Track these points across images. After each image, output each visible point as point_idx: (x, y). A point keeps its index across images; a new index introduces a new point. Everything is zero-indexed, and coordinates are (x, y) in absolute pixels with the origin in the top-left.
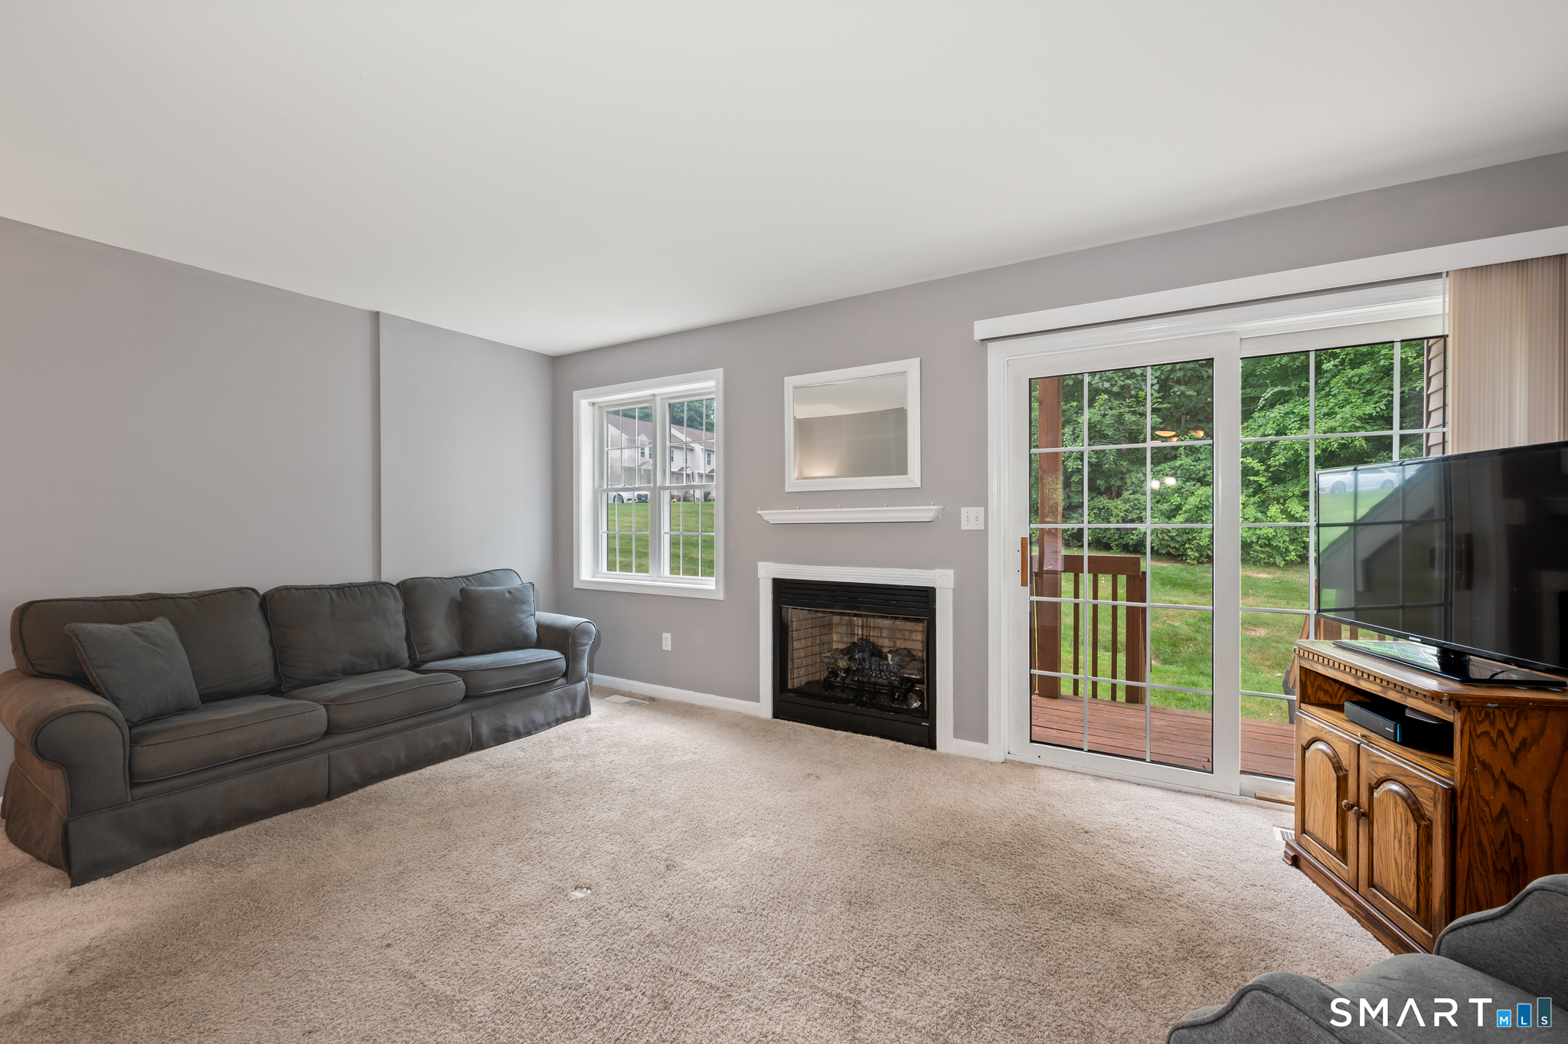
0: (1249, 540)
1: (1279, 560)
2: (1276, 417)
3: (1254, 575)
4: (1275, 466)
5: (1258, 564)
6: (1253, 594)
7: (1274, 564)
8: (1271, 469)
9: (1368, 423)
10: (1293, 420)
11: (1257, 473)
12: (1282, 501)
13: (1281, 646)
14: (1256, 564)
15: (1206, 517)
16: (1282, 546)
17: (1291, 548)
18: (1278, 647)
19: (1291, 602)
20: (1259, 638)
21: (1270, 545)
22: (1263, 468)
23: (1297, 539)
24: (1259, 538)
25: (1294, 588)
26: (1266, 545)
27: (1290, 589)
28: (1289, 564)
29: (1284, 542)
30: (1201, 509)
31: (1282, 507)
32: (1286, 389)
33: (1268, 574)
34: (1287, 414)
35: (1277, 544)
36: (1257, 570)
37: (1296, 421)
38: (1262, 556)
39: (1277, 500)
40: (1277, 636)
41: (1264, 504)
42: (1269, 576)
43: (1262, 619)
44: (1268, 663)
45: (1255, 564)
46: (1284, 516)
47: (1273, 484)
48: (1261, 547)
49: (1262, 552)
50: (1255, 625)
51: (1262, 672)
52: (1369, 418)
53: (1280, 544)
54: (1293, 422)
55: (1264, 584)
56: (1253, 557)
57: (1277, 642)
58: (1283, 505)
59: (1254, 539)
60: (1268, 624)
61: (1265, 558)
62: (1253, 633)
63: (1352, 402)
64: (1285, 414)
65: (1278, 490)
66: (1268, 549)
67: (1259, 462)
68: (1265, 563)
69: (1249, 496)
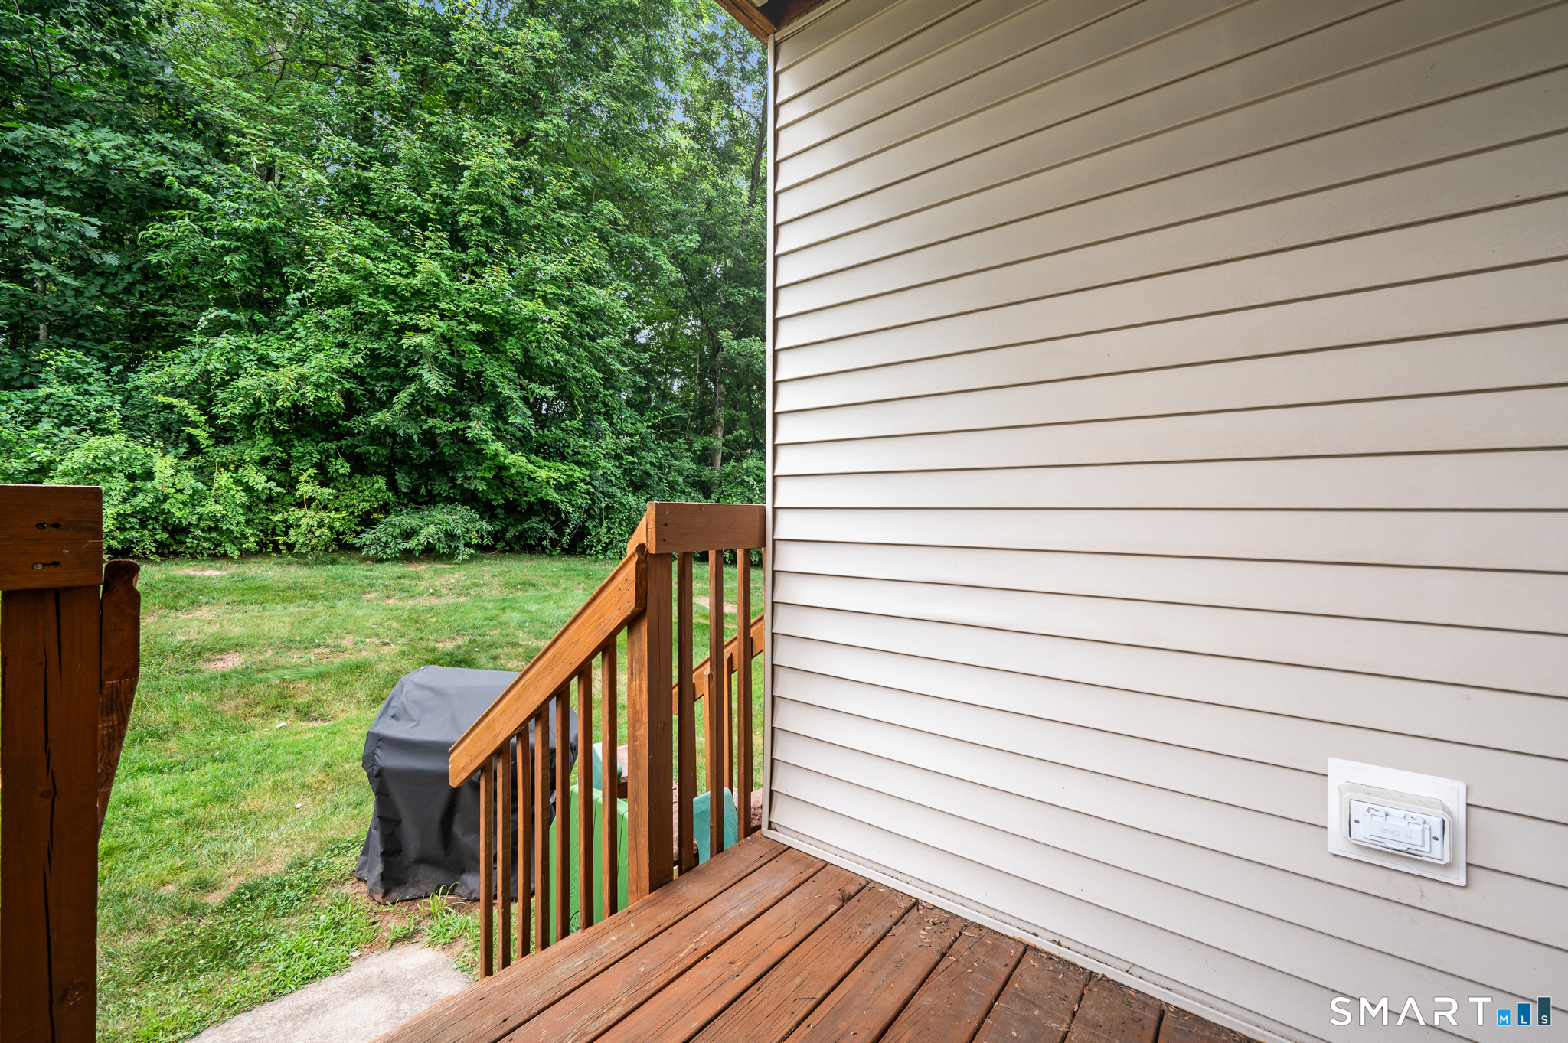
0: (184, 523)
1: (231, 550)
2: (224, 348)
3: (199, 573)
4: (224, 418)
5: (199, 557)
6: (207, 603)
7: (225, 556)
8: (220, 422)
9: (344, 378)
10: (248, 358)
11: (194, 425)
12: (232, 467)
13: (270, 675)
14: (196, 558)
15: (107, 485)
16: (235, 529)
17: (248, 531)
18: (268, 679)
19: (268, 605)
20: (235, 671)
21: (216, 529)
22: (203, 418)
23: (253, 520)
24: (200, 519)
25: (265, 586)
26: (210, 529)
27: (260, 587)
28: (246, 554)
29: (238, 523)
30: (95, 471)
31: (234, 475)
32: (234, 317)
33: (218, 569)
34: (239, 348)
35: (228, 526)
36: (201, 566)
37: (253, 361)
38: (206, 545)
39: (225, 466)
40: (261, 662)
41: (203, 472)
42: (224, 573)
43: (230, 639)
44: (259, 710)
45: (193, 557)
46: (240, 488)
47: (218, 443)
48: (203, 530)
49: (206, 540)
50: (221, 651)
51: (254, 729)
52: (346, 373)
53: (232, 528)
54: (248, 361)
55: (221, 585)
56: (192, 547)
57: (263, 670)
58: (236, 471)
59: (194, 520)
60: (243, 646)
61: (210, 549)
62: (221, 664)
63: (324, 349)
64: (237, 347)
65: (226, 452)
66: (214, 534)
67: (197, 409)
68: (209, 555)
69: (181, 458)
